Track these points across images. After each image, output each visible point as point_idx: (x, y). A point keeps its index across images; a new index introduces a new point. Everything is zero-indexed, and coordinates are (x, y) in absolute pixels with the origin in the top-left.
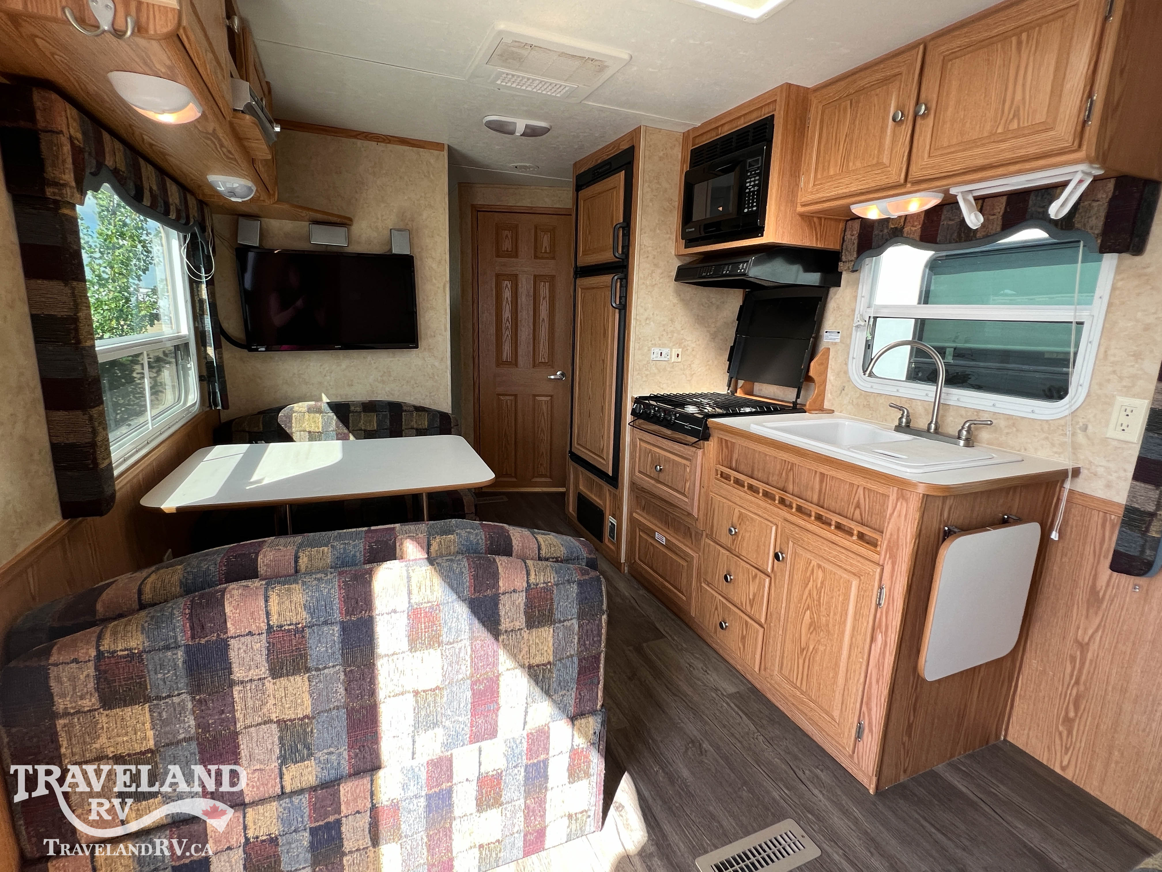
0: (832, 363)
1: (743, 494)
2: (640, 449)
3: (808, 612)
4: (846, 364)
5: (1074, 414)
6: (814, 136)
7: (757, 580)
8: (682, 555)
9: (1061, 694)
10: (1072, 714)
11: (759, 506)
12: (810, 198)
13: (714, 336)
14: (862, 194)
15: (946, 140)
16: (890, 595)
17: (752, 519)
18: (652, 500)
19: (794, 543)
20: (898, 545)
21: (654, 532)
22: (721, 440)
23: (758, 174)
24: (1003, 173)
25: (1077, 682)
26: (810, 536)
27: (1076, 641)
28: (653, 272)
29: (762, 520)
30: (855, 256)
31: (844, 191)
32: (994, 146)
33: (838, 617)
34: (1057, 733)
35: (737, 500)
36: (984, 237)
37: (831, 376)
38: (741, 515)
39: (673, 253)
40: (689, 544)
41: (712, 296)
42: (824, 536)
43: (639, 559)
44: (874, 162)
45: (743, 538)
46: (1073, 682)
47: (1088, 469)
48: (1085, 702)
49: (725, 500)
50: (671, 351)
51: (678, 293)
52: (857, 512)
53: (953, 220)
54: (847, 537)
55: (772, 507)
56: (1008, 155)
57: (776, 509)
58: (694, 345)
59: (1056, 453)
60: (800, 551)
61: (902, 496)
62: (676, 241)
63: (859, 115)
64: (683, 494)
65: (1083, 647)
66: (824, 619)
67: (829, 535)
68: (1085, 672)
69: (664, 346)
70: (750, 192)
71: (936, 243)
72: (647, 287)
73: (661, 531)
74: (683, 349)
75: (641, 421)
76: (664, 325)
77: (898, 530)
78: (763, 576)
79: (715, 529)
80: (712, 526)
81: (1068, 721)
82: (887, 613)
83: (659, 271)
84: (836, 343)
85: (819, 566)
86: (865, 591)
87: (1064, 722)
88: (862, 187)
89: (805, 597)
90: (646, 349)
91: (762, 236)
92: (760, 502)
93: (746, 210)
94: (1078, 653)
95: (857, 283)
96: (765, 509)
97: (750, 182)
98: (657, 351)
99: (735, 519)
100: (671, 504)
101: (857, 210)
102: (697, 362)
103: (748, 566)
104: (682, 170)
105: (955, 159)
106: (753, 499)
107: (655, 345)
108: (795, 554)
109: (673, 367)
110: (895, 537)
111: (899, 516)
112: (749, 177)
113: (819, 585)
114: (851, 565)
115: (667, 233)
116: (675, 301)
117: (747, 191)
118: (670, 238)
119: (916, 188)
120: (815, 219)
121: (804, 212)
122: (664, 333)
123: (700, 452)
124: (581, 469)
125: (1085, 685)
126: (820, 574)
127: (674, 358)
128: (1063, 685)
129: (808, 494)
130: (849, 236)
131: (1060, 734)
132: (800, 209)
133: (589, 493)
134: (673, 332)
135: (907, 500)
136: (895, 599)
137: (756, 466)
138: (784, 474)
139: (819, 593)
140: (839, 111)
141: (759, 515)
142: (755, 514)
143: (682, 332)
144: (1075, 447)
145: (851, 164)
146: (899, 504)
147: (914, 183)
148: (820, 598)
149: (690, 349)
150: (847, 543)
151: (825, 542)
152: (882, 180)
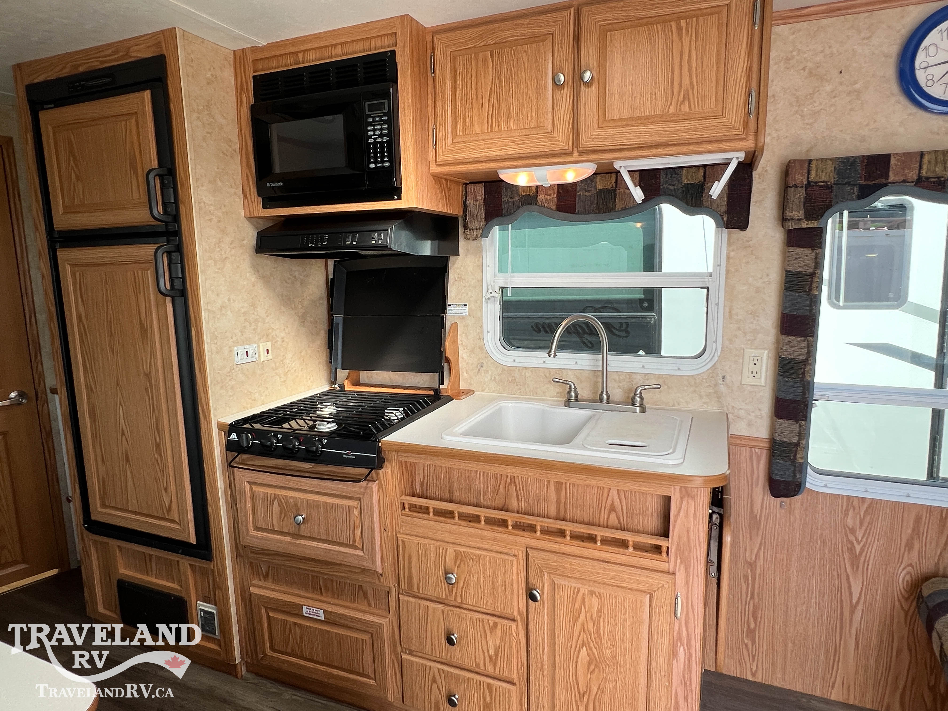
0: (461, 338)
1: (455, 527)
2: (253, 497)
3: (584, 650)
4: (481, 339)
5: (714, 367)
6: (445, 84)
7: (499, 631)
8: (359, 626)
9: (741, 611)
10: (752, 625)
11: (483, 538)
12: (449, 157)
13: (303, 319)
14: (520, 158)
15: (616, 111)
16: (687, 603)
17: (478, 556)
18: (288, 563)
19: (549, 573)
20: (689, 546)
21: (300, 607)
22: (401, 463)
23: (385, 122)
24: (676, 152)
25: (752, 597)
26: (572, 560)
27: (746, 562)
28: (220, 241)
29: (494, 554)
30: (483, 223)
31: (499, 153)
32: (670, 125)
33: (627, 645)
34: (744, 646)
35: (447, 537)
36: (622, 209)
37: (463, 353)
38: (458, 556)
39: (242, 214)
40: (365, 608)
41: (294, 269)
42: (589, 556)
43: (273, 649)
44: (533, 125)
45: (467, 583)
46: (749, 598)
47: (733, 413)
48: (760, 611)
49: (426, 541)
50: (259, 346)
51: (255, 267)
52: (613, 516)
53: (589, 191)
54: (622, 550)
55: (505, 536)
56: (684, 136)
57: (511, 538)
58: (283, 335)
59: (704, 403)
60: (559, 581)
61: (687, 493)
62: (245, 196)
63: (504, 70)
64: (353, 546)
65: (752, 565)
66: (609, 651)
67: (597, 554)
68: (757, 586)
69: (249, 341)
70: (375, 143)
71: (574, 213)
72: (216, 262)
73: (311, 603)
74: (272, 341)
75: (245, 456)
76: (244, 313)
77: (688, 531)
78: (505, 622)
79: (415, 580)
80: (410, 578)
81: (751, 633)
82: (686, 622)
83: (228, 240)
84: (463, 317)
85: (592, 593)
86: (661, 607)
87: (747, 636)
88: (521, 151)
89: (576, 633)
90: (226, 350)
91: (399, 198)
92: (485, 533)
93: (372, 166)
94: (749, 572)
95: (480, 250)
96: (495, 539)
97: (374, 130)
98: (242, 350)
99: (449, 562)
100: (327, 563)
101: (506, 176)
102: (289, 355)
103: (480, 616)
104: (239, 103)
105: (630, 133)
106: (472, 530)
107: (237, 343)
108: (554, 586)
109: (263, 368)
110: (685, 539)
111: (687, 516)
112: (370, 124)
113: (595, 615)
114: (638, 582)
115: (231, 187)
116: (253, 278)
117: (371, 141)
118: (235, 194)
119: (585, 158)
120: (443, 181)
121: (440, 173)
122: (247, 324)
123: (374, 486)
124: (114, 543)
125: (758, 596)
126: (595, 600)
127: (263, 357)
128: (742, 604)
129: (542, 508)
130: (472, 202)
131: (746, 645)
132: (434, 169)
133: (140, 576)
134: (256, 321)
135: (693, 498)
136: (695, 604)
137: (456, 485)
138: (502, 489)
139: (596, 623)
140: (477, 63)
141: (485, 549)
142: (480, 549)
143: (267, 320)
144: (719, 396)
145: (502, 124)
146: (684, 503)
147: (581, 153)
148: (598, 629)
149: (279, 339)
150: (622, 558)
151: (595, 563)
152: (544, 146)
